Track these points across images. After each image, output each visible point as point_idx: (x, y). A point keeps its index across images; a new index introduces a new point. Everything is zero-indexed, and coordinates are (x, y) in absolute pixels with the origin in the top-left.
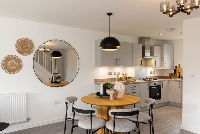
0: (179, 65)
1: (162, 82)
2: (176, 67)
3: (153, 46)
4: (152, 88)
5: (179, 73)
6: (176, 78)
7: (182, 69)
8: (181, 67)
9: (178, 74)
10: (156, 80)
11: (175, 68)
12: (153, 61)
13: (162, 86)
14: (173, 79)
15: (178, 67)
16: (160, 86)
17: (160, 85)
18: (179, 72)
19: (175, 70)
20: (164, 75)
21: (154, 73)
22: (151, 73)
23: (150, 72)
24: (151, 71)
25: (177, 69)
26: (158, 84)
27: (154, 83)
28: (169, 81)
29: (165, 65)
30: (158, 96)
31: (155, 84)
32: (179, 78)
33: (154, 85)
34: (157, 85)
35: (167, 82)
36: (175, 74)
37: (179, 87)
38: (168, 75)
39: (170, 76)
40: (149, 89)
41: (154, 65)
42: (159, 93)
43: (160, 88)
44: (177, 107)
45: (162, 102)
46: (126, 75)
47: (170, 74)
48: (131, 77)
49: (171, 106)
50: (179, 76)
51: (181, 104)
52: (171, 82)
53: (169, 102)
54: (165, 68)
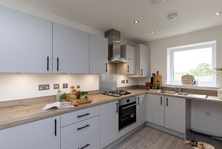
0: (158, 72)
1: (137, 97)
3: (126, 45)
4: (123, 108)
5: (158, 83)
6: (155, 89)
7: (161, 76)
8: (160, 74)
9: (157, 84)
10: (130, 93)
12: (125, 66)
13: (137, 102)
15: (156, 74)
16: (135, 102)
18: (158, 81)
19: (152, 78)
20: (139, 84)
21: (127, 83)
22: (123, 82)
23: (122, 81)
25: (155, 77)
26: (132, 100)
27: (126, 100)
28: (147, 93)
29: (141, 71)
30: (132, 117)
31: (128, 101)
32: (158, 89)
33: (126, 103)
34: (130, 102)
35: (143, 95)
36: (153, 84)
37: (161, 103)
38: (144, 84)
39: (147, 86)
40: (117, 111)
41: (126, 72)
42: (134, 114)
43: (135, 106)
44: (157, 130)
45: (137, 126)
46: (78, 89)
47: (146, 83)
48: (87, 93)
49: (150, 127)
50: (158, 86)
51: (164, 127)
52: (149, 94)
53: (146, 122)
54: (141, 76)
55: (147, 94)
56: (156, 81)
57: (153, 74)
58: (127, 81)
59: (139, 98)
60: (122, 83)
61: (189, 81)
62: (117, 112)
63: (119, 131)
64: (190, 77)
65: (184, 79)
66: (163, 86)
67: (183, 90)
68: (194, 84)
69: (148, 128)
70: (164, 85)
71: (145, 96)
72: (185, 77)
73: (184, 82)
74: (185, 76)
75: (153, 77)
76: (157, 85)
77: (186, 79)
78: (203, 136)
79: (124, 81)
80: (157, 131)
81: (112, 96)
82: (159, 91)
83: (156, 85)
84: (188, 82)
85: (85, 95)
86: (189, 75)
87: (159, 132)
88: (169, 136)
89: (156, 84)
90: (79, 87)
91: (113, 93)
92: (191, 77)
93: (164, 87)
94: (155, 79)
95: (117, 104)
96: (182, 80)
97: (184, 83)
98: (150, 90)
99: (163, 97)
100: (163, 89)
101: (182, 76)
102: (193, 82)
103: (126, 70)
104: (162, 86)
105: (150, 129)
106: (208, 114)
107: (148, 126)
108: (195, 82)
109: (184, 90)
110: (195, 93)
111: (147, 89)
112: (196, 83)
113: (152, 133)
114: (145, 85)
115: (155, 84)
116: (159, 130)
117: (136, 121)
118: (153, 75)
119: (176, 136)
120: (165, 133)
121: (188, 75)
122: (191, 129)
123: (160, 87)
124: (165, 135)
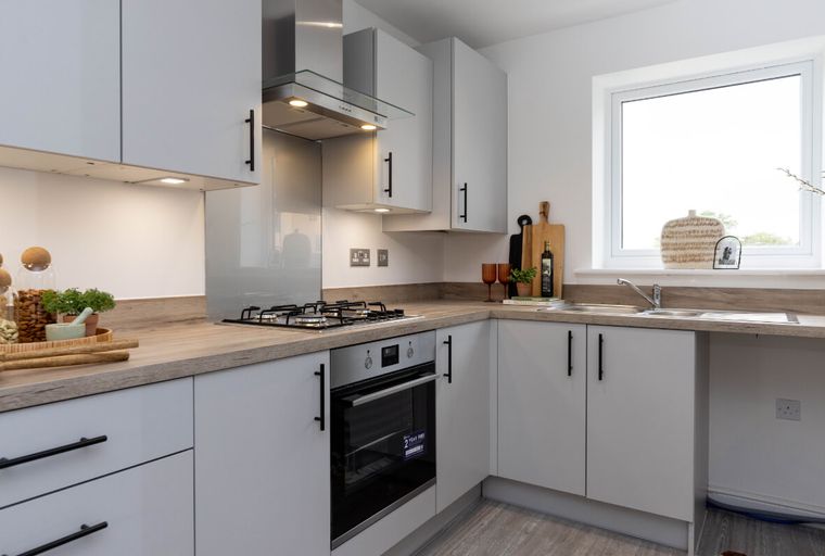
0: (545, 208)
1: (442, 335)
2: (524, 220)
4: (359, 401)
5: (547, 262)
6: (530, 295)
7: (562, 228)
8: (555, 217)
9: (543, 267)
10: (399, 314)
11: (514, 229)
12: (371, 157)
13: (441, 367)
14: (511, 302)
15: (536, 218)
16: (430, 367)
17: (428, 359)
18: (547, 254)
19: (516, 242)
20: (447, 278)
21: (383, 263)
22: (359, 259)
23: (353, 252)
24: (361, 245)
25: (530, 234)
26: (410, 353)
27: (376, 351)
28: (490, 317)
29: (459, 196)
31: (390, 357)
32: (547, 294)
33: (378, 370)
34: (404, 363)
35: (475, 328)
36: (520, 269)
37: (570, 368)
38: (475, 276)
39: (489, 283)
40: (321, 419)
41: (378, 190)
42: (422, 436)
43: (431, 385)
44: (548, 516)
45: (441, 507)
46: (37, 273)
47: (483, 265)
48: (101, 301)
49: (508, 506)
50: (547, 280)
51: (583, 499)
52: (501, 323)
53: (490, 477)
54: (459, 225)
55: (494, 323)
56: (537, 256)
57: (520, 220)
58: (382, 253)
59: (449, 343)
60: (353, 265)
61: (697, 246)
62: (322, 428)
63: (333, 548)
64: (705, 228)
65: (673, 241)
66: (570, 280)
67: (669, 297)
68: (721, 262)
69: (498, 510)
70: (578, 275)
71: (484, 334)
72: (677, 229)
73: (672, 253)
74: (678, 223)
75: (522, 234)
76: (542, 276)
77: (686, 240)
78: (765, 525)
79: (367, 251)
80: (547, 525)
81: (287, 326)
82: (554, 306)
83: (538, 275)
84: (696, 252)
85: (82, 316)
86: (698, 219)
87: (559, 528)
88: (611, 544)
89: (539, 270)
90: (38, 261)
91: (295, 311)
92: (710, 228)
93: (577, 287)
94: (530, 244)
95: (321, 374)
96: (665, 247)
97: (673, 259)
98: (506, 302)
99: (579, 331)
100: (570, 294)
101: (667, 226)
102: (720, 255)
103: (377, 182)
104: (566, 283)
105: (508, 515)
106: (788, 409)
107: (497, 503)
108: (727, 252)
109: (677, 293)
110: (730, 306)
111: (490, 301)
112: (734, 256)
113: (522, 539)
114: (481, 281)
115: (532, 270)
116: (556, 519)
117: (435, 475)
118: (522, 226)
119: (643, 540)
120: (587, 528)
121: (693, 220)
122: (710, 496)
123: (558, 289)
124: (589, 540)
